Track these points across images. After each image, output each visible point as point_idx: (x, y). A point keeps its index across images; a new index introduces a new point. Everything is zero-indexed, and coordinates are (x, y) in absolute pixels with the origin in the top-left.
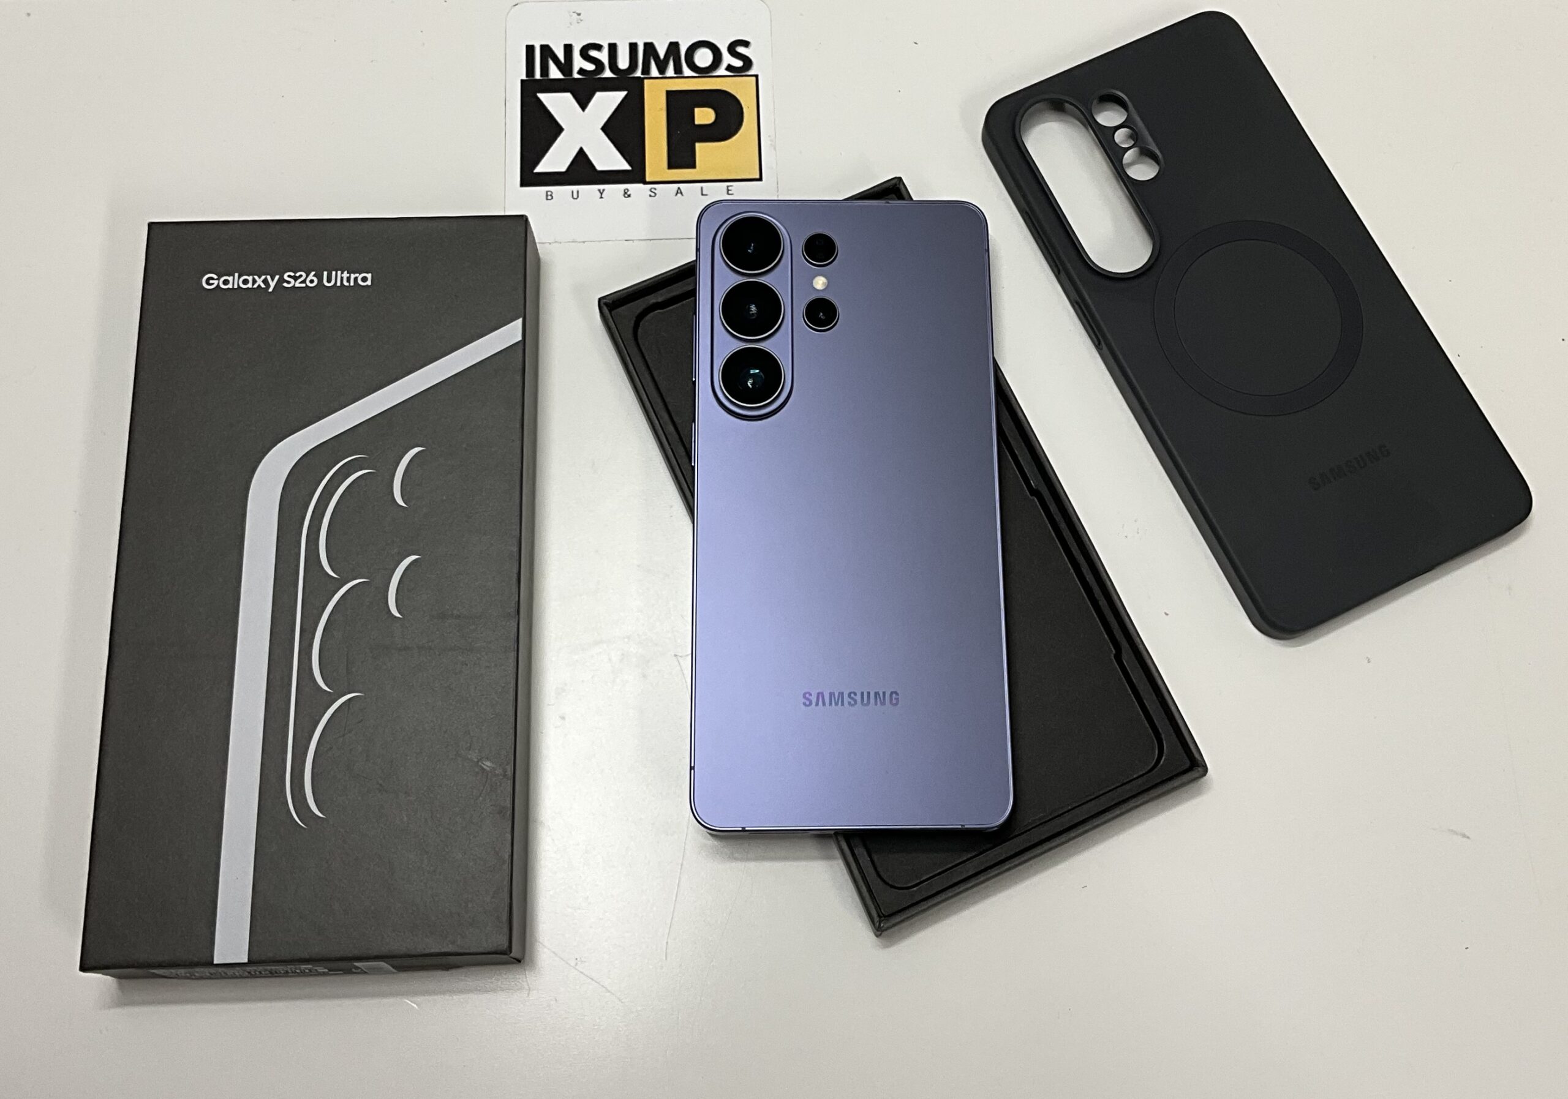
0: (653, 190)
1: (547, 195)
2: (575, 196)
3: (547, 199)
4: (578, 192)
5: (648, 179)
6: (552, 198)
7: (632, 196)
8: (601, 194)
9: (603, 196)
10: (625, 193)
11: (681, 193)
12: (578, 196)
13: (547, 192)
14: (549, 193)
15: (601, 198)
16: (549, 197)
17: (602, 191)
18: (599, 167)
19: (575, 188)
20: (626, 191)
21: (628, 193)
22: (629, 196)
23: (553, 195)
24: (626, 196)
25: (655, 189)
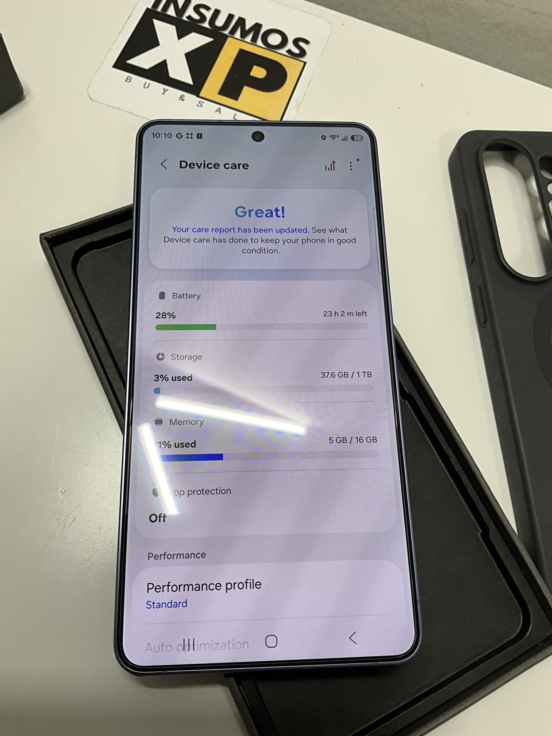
0: (201, 103)
1: (127, 79)
2: (146, 86)
3: (126, 81)
4: (149, 84)
5: (201, 95)
6: (130, 81)
7: (185, 100)
8: (165, 91)
9: (165, 93)
10: (181, 97)
11: (220, 112)
12: (148, 87)
13: (128, 77)
14: (129, 78)
15: (163, 94)
16: (128, 80)
17: (166, 90)
18: (172, 75)
19: (148, 81)
20: (182, 96)
21: (183, 98)
22: (183, 100)
23: (132, 80)
24: (181, 99)
25: (203, 103)
